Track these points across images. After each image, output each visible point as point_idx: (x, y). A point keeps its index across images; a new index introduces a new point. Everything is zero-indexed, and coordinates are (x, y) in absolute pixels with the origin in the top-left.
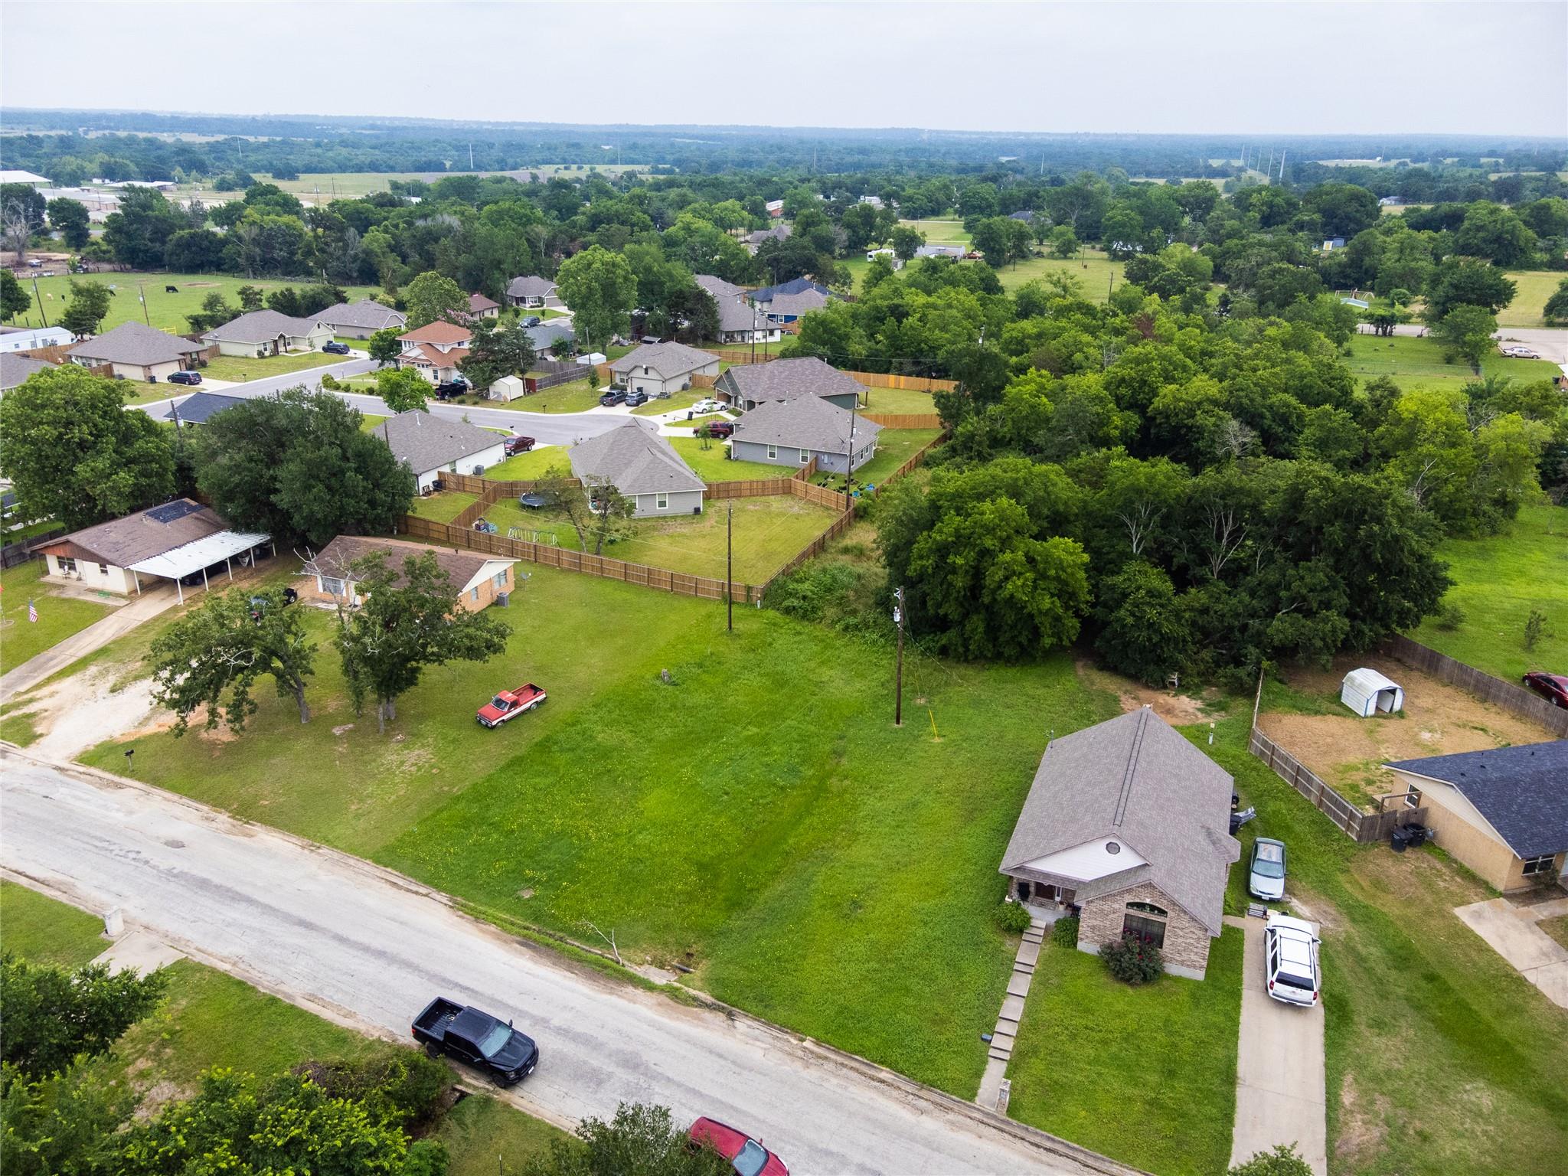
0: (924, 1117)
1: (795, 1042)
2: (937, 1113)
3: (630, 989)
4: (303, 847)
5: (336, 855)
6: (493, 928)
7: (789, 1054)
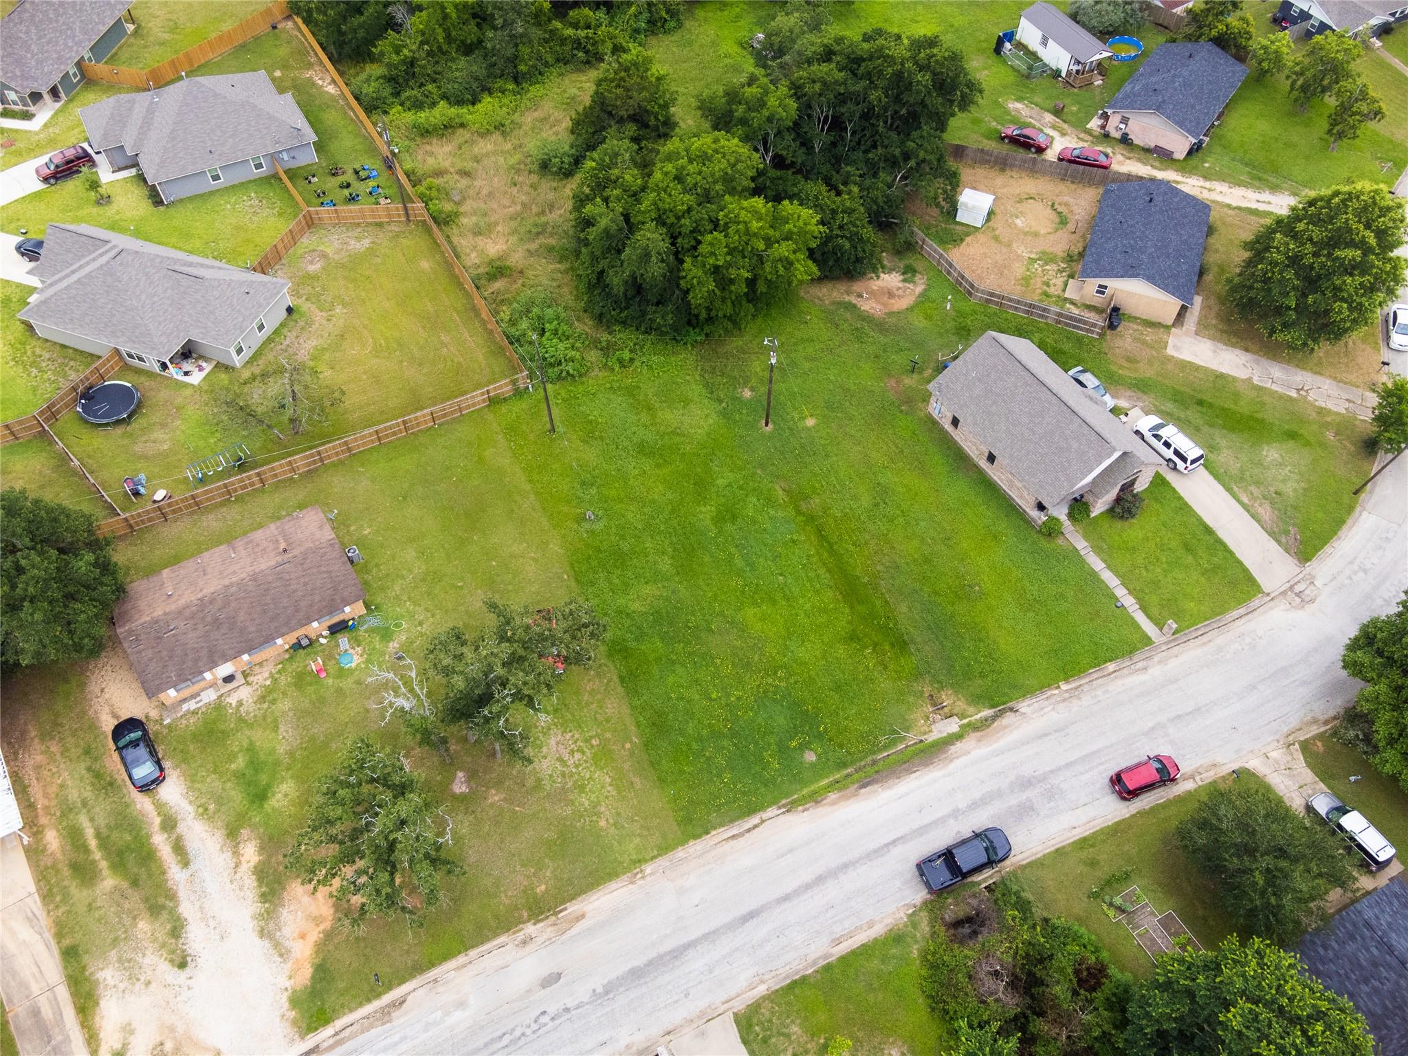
0: (1149, 671)
1: (1056, 692)
2: (1150, 663)
3: (953, 749)
4: (632, 883)
5: (663, 862)
6: (833, 796)
7: (1064, 700)
